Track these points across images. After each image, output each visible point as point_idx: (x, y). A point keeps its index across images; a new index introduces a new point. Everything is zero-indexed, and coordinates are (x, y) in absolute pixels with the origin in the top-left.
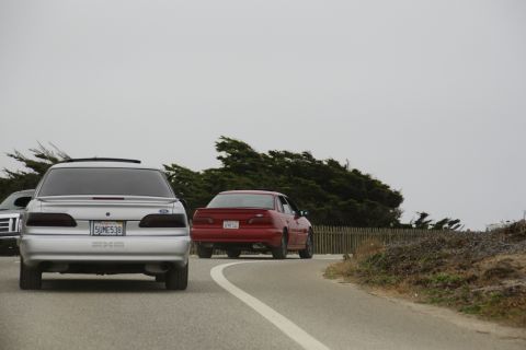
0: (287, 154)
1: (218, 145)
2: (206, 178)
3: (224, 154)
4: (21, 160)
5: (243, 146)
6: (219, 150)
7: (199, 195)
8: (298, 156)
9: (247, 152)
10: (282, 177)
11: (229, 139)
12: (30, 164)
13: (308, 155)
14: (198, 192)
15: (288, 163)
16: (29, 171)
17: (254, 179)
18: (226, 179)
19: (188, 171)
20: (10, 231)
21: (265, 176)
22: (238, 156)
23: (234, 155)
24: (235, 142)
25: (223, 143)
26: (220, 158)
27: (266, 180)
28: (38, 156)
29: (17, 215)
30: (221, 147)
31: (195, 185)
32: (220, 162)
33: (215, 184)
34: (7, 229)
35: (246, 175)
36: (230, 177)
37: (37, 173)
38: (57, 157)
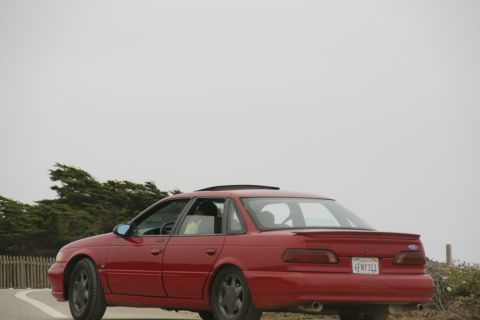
0: (128, 185)
1: (53, 173)
2: (36, 211)
3: (59, 184)
5: (81, 175)
6: (54, 179)
7: (27, 230)
8: (140, 187)
9: (87, 181)
10: (124, 210)
11: (65, 167)
13: (151, 186)
14: (26, 227)
15: (129, 194)
17: (91, 213)
18: (59, 212)
19: (15, 203)
21: (103, 210)
22: (75, 185)
23: (70, 184)
24: (73, 170)
25: (59, 171)
26: (54, 188)
27: (104, 213)
30: (57, 175)
31: (23, 219)
32: (55, 192)
33: (46, 218)
35: (82, 207)
36: (64, 210)
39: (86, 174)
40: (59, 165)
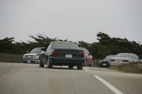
0: (119, 39)
3: (99, 38)
4: (33, 38)
6: (98, 36)
8: (123, 40)
11: (101, 33)
12: (36, 39)
13: (126, 39)
16: (36, 41)
19: (86, 43)
20: (34, 58)
23: (103, 38)
24: (103, 34)
25: (99, 34)
26: (98, 39)
28: (38, 37)
29: (36, 54)
32: (98, 40)
34: (33, 58)
35: (105, 45)
37: (38, 42)
38: (44, 37)
39: (107, 35)
40: (99, 32)
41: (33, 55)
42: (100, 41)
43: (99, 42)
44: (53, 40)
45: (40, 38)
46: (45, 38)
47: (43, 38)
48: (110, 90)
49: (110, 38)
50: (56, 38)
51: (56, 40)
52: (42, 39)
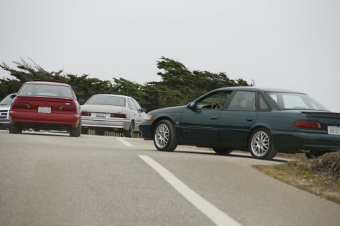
1: (159, 63)
3: (163, 71)
4: (7, 69)
5: (178, 65)
6: (160, 67)
8: (216, 76)
9: (182, 70)
11: (167, 59)
12: (14, 73)
13: (224, 75)
16: (15, 78)
17: (182, 92)
22: (174, 73)
23: (170, 72)
24: (172, 62)
25: (163, 62)
26: (159, 74)
28: (19, 67)
30: (162, 65)
32: (160, 76)
36: (163, 89)
37: (19, 80)
38: (34, 68)
39: (182, 65)
40: (164, 58)
41: (7, 111)
42: (165, 79)
43: (162, 81)
44: (54, 74)
45: (23, 71)
46: (36, 70)
47: (31, 71)
48: (166, 183)
49: (189, 72)
50: (61, 71)
51: (61, 74)
52: (27, 72)
